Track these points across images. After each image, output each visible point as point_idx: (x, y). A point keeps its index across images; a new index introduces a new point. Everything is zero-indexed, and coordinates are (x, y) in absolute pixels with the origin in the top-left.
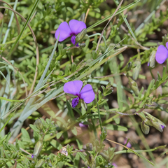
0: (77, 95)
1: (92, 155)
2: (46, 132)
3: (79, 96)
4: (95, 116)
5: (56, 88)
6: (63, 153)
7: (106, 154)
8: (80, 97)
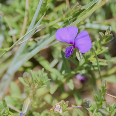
0: (71, 43)
1: (90, 112)
2: (36, 87)
3: (73, 44)
4: (94, 67)
5: (48, 35)
6: (57, 110)
7: (106, 110)
8: (74, 46)
